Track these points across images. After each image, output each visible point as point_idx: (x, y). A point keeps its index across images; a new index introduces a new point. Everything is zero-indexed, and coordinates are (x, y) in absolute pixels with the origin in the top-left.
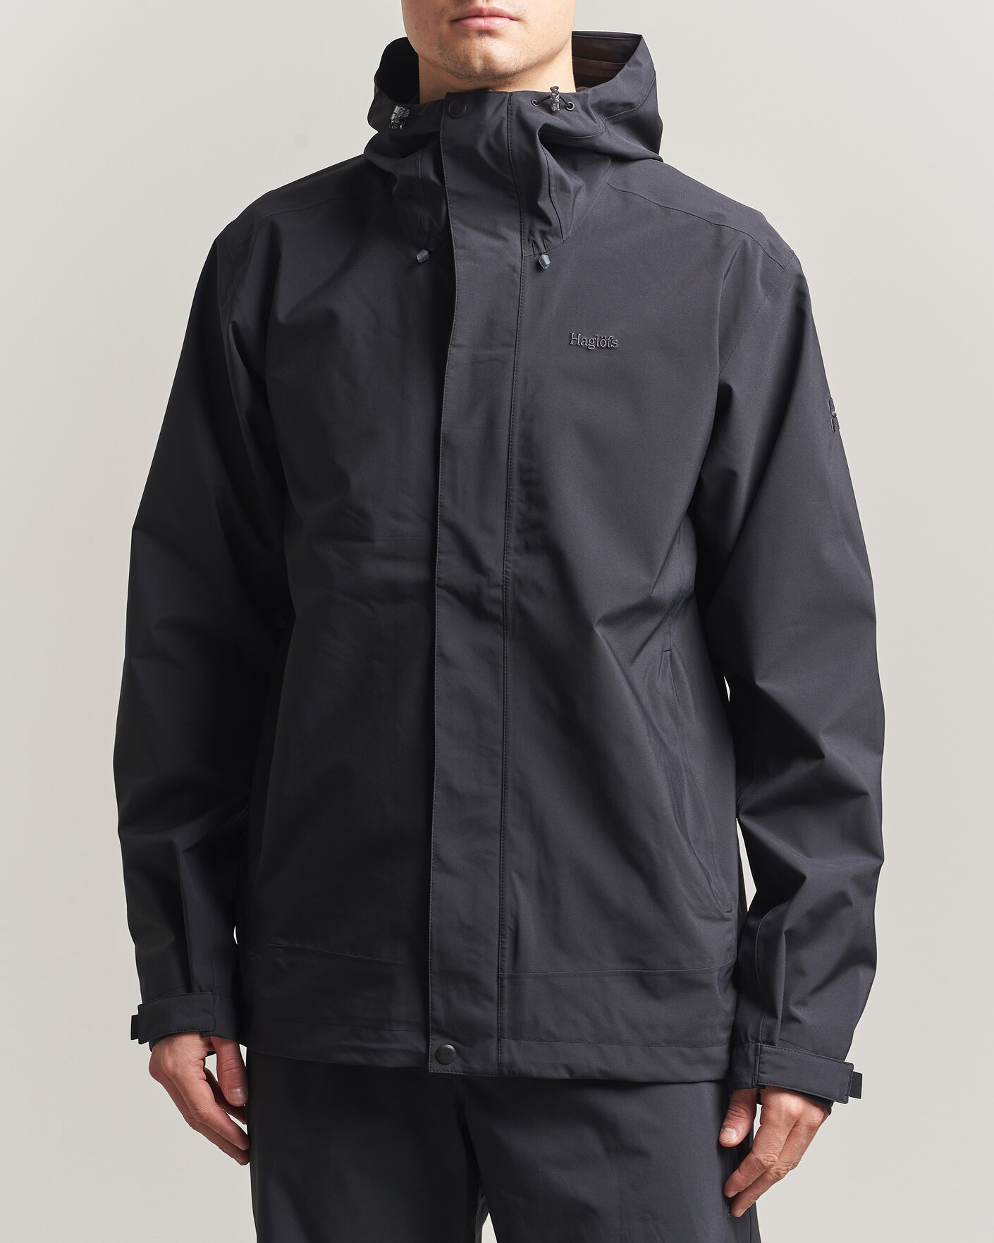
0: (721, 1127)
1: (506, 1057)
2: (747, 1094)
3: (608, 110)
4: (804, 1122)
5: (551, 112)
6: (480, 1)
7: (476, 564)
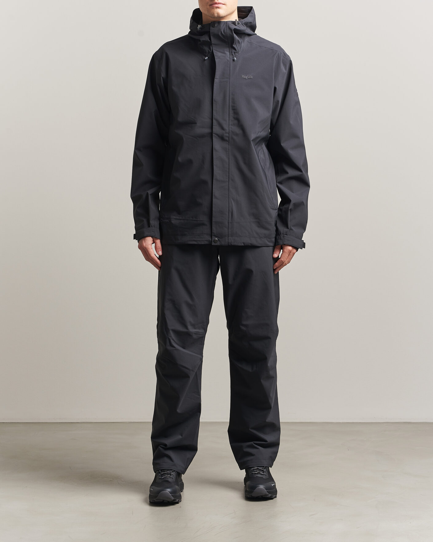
0: (273, 253)
1: (230, 241)
2: (279, 246)
3: (246, 24)
4: (292, 252)
5: (235, 25)
6: (216, 1)
7: (223, 128)
